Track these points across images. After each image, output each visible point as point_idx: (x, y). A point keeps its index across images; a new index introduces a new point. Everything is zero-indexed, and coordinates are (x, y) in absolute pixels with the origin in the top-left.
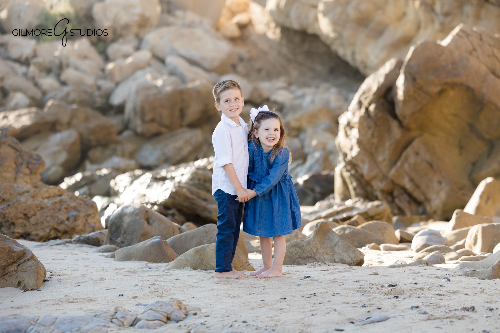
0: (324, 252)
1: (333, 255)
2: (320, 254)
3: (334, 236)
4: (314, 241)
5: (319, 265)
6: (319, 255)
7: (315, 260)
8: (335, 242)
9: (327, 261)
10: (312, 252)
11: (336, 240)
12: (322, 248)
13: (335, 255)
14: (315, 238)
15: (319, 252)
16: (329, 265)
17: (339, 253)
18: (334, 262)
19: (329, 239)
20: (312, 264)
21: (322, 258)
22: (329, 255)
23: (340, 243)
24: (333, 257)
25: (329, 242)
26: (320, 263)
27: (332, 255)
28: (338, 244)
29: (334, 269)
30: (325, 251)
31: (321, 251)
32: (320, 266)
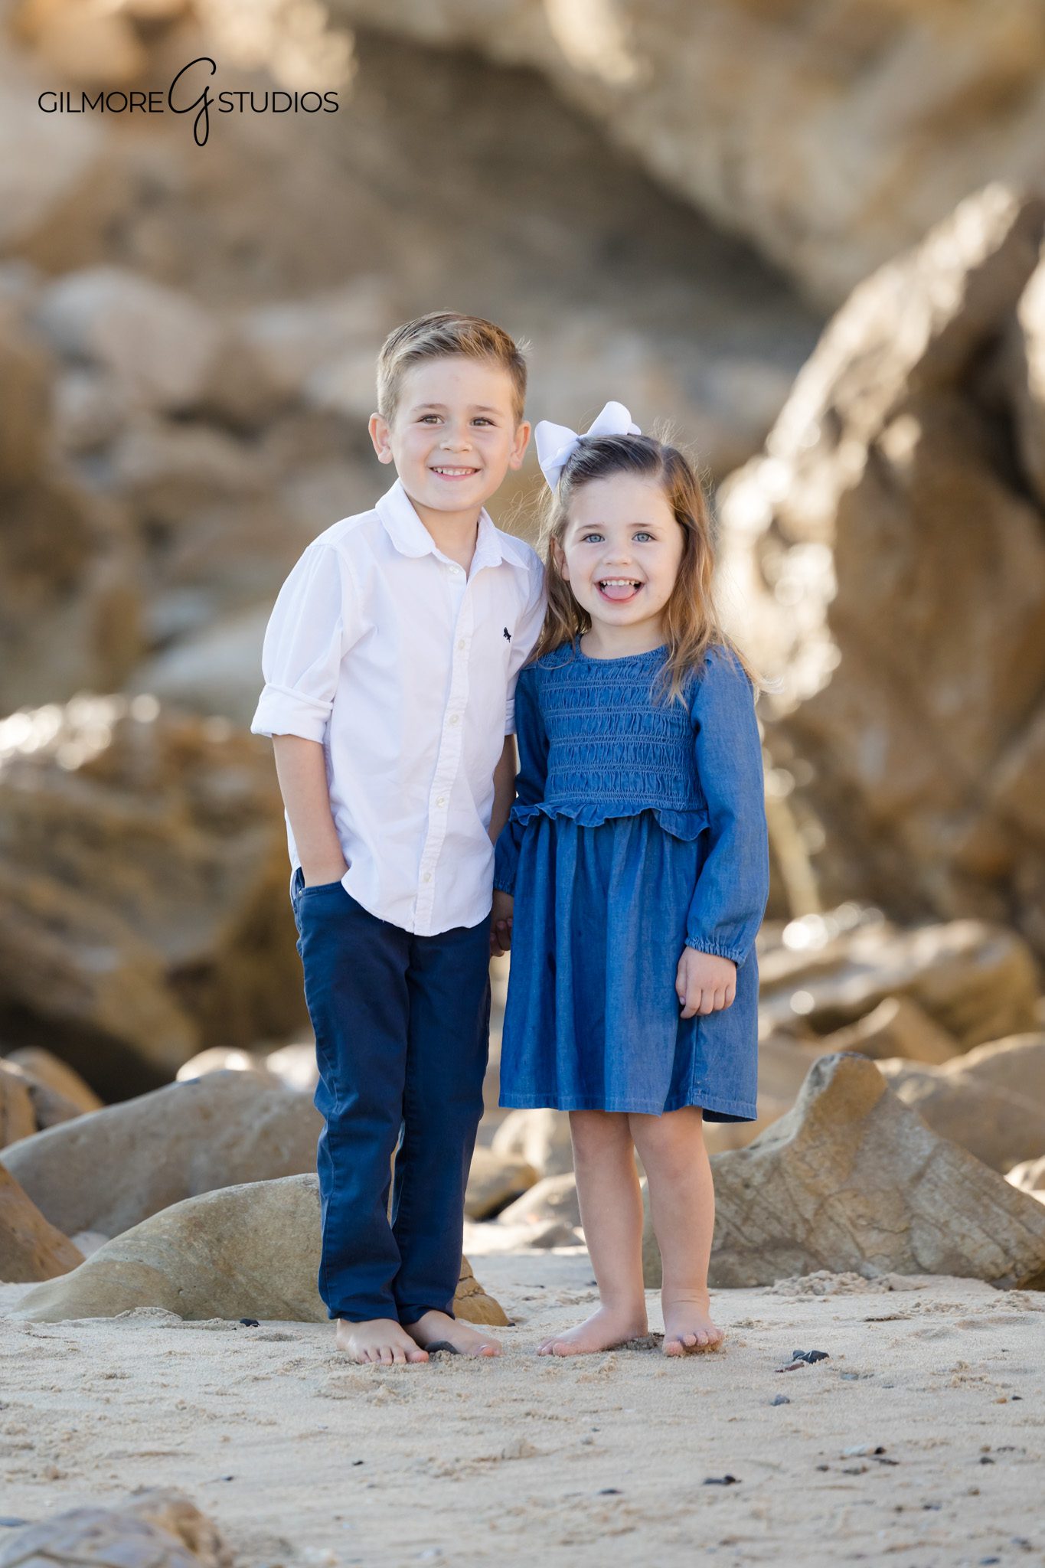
0: (860, 1216)
1: (907, 1229)
2: (838, 1225)
3: (907, 1130)
4: (805, 1156)
5: (842, 1289)
6: (831, 1232)
7: (813, 1262)
8: (917, 1162)
9: (873, 1264)
10: (797, 1217)
11: (921, 1153)
12: (848, 1195)
13: (918, 1232)
14: (811, 1142)
15: (831, 1219)
16: (894, 1287)
17: (937, 1221)
18: (911, 1269)
19: (880, 1146)
20: (801, 1284)
21: (848, 1246)
22: (886, 1234)
23: (942, 1169)
24: (904, 1243)
25: (885, 1161)
26: (847, 1277)
27: (903, 1232)
28: (929, 1174)
29: (937, 1308)
30: (861, 1210)
31: (843, 1210)
32: (849, 1290)
